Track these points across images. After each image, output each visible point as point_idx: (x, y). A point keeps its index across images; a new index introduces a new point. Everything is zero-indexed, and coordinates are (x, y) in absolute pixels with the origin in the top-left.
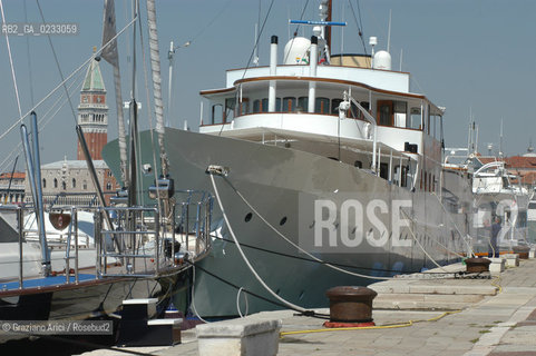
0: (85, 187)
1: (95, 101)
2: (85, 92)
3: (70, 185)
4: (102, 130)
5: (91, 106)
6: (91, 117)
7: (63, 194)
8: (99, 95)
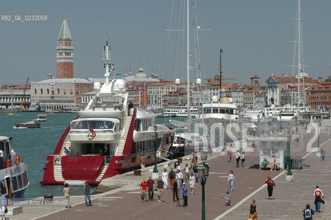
0: (65, 93)
1: (66, 45)
2: (61, 39)
3: (56, 92)
4: (70, 61)
5: (64, 47)
6: (64, 53)
7: (52, 97)
8: (68, 42)
